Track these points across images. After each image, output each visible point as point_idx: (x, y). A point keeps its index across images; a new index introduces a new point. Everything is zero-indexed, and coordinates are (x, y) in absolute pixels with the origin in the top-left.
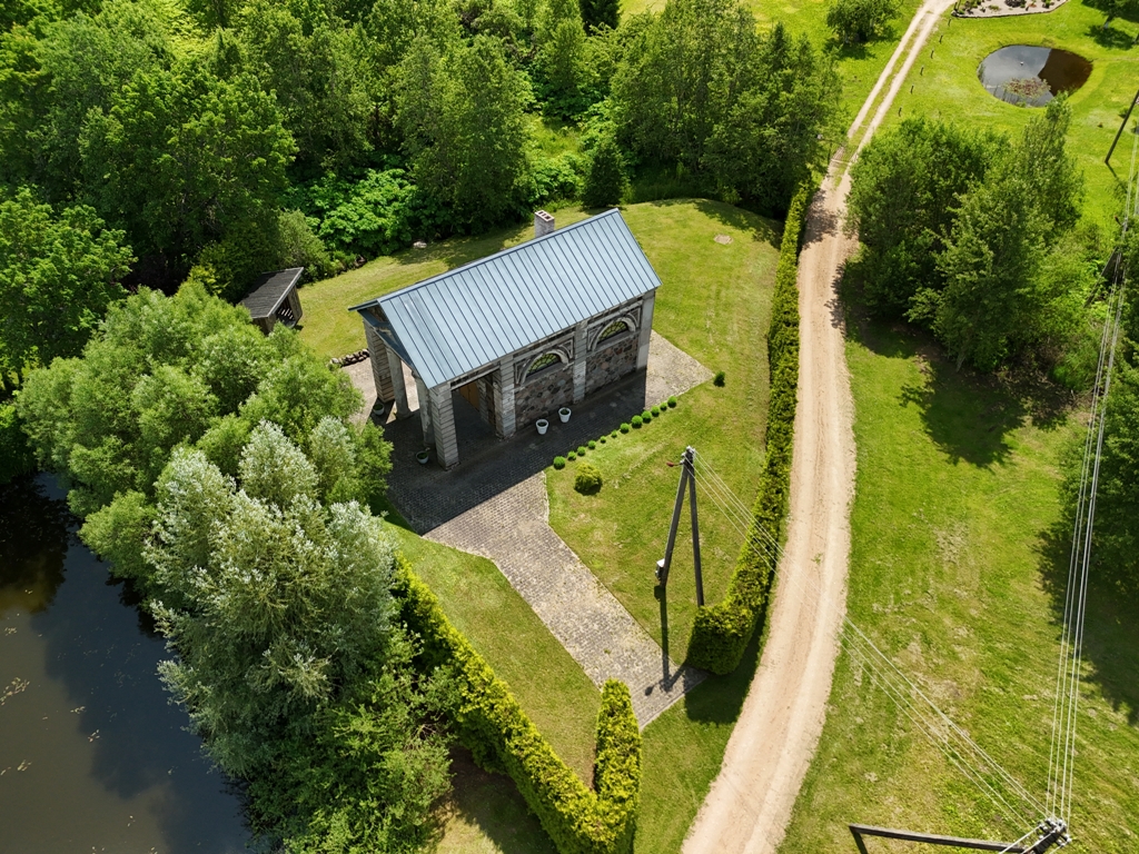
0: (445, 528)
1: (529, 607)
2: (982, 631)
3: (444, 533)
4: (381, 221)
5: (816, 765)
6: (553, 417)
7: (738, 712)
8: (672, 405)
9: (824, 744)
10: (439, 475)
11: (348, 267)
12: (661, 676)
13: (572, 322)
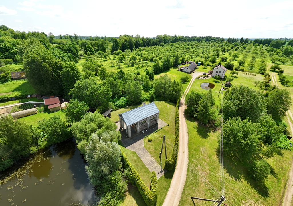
0: (129, 147)
1: (141, 159)
2: (209, 164)
3: (129, 148)
4: (122, 103)
5: (185, 186)
6: (145, 130)
7: (172, 177)
8: (162, 129)
9: (186, 182)
10: (128, 139)
11: (118, 109)
12: (160, 171)
13: (148, 117)
